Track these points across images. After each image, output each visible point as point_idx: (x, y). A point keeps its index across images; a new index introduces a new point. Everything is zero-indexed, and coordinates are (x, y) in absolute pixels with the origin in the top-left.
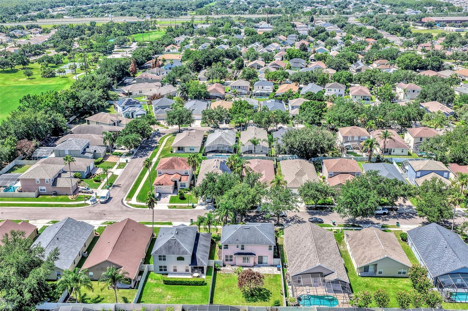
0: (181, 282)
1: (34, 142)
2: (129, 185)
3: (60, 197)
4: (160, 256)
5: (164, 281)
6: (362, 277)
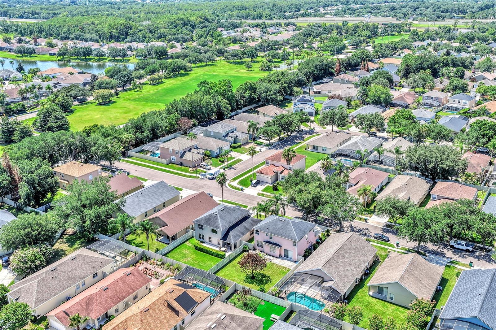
0: (206, 250)
1: (194, 121)
2: (243, 170)
3: (183, 168)
4: (199, 225)
5: (195, 246)
6: (371, 296)
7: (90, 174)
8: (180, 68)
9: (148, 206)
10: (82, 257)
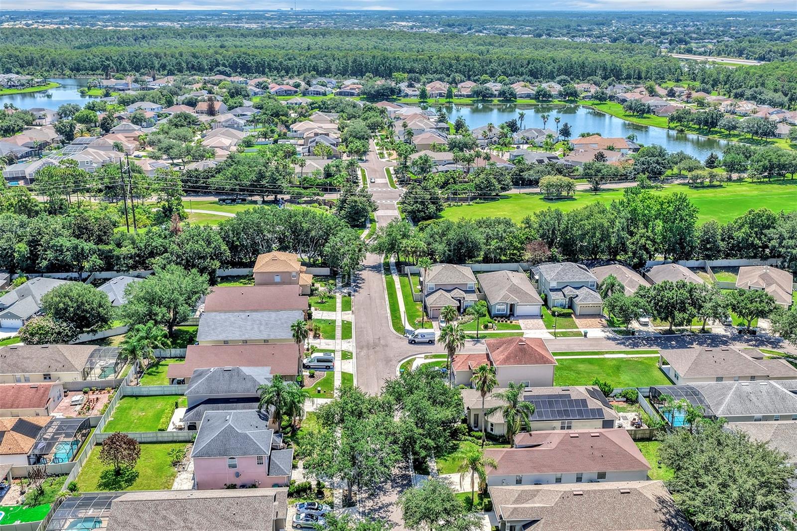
7: (276, 273)
8: (787, 168)
9: (235, 335)
10: (55, 350)
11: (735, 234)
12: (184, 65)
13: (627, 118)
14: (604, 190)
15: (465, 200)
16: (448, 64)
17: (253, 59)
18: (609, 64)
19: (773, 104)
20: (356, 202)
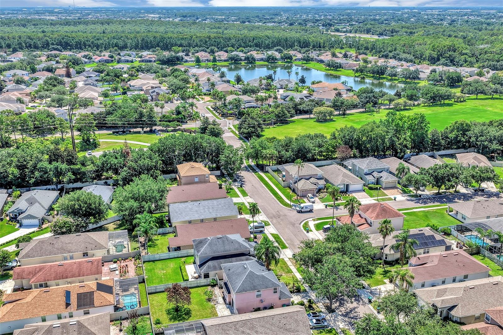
7: (196, 176)
8: (443, 97)
9: (196, 217)
10: (86, 236)
11: (450, 136)
12: (24, 44)
13: (328, 71)
14: (349, 114)
15: (271, 124)
16: (204, 41)
17: (73, 40)
18: (302, 39)
19: (407, 60)
20: (214, 129)
